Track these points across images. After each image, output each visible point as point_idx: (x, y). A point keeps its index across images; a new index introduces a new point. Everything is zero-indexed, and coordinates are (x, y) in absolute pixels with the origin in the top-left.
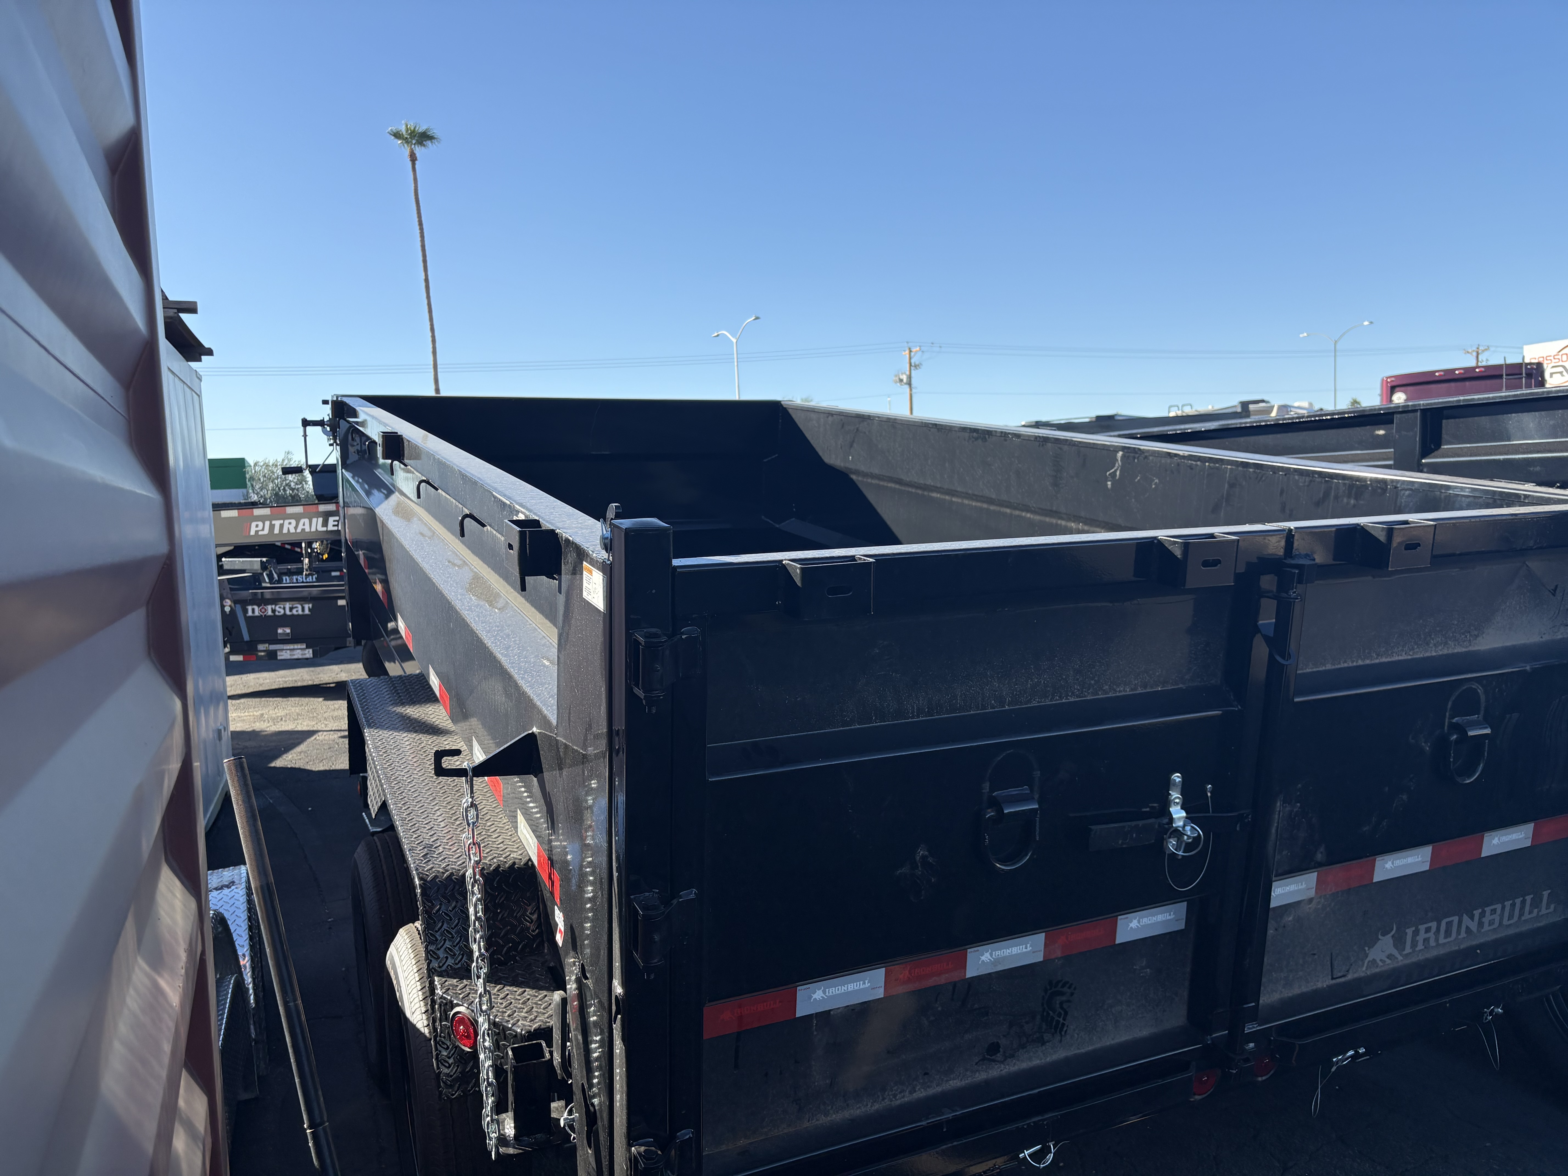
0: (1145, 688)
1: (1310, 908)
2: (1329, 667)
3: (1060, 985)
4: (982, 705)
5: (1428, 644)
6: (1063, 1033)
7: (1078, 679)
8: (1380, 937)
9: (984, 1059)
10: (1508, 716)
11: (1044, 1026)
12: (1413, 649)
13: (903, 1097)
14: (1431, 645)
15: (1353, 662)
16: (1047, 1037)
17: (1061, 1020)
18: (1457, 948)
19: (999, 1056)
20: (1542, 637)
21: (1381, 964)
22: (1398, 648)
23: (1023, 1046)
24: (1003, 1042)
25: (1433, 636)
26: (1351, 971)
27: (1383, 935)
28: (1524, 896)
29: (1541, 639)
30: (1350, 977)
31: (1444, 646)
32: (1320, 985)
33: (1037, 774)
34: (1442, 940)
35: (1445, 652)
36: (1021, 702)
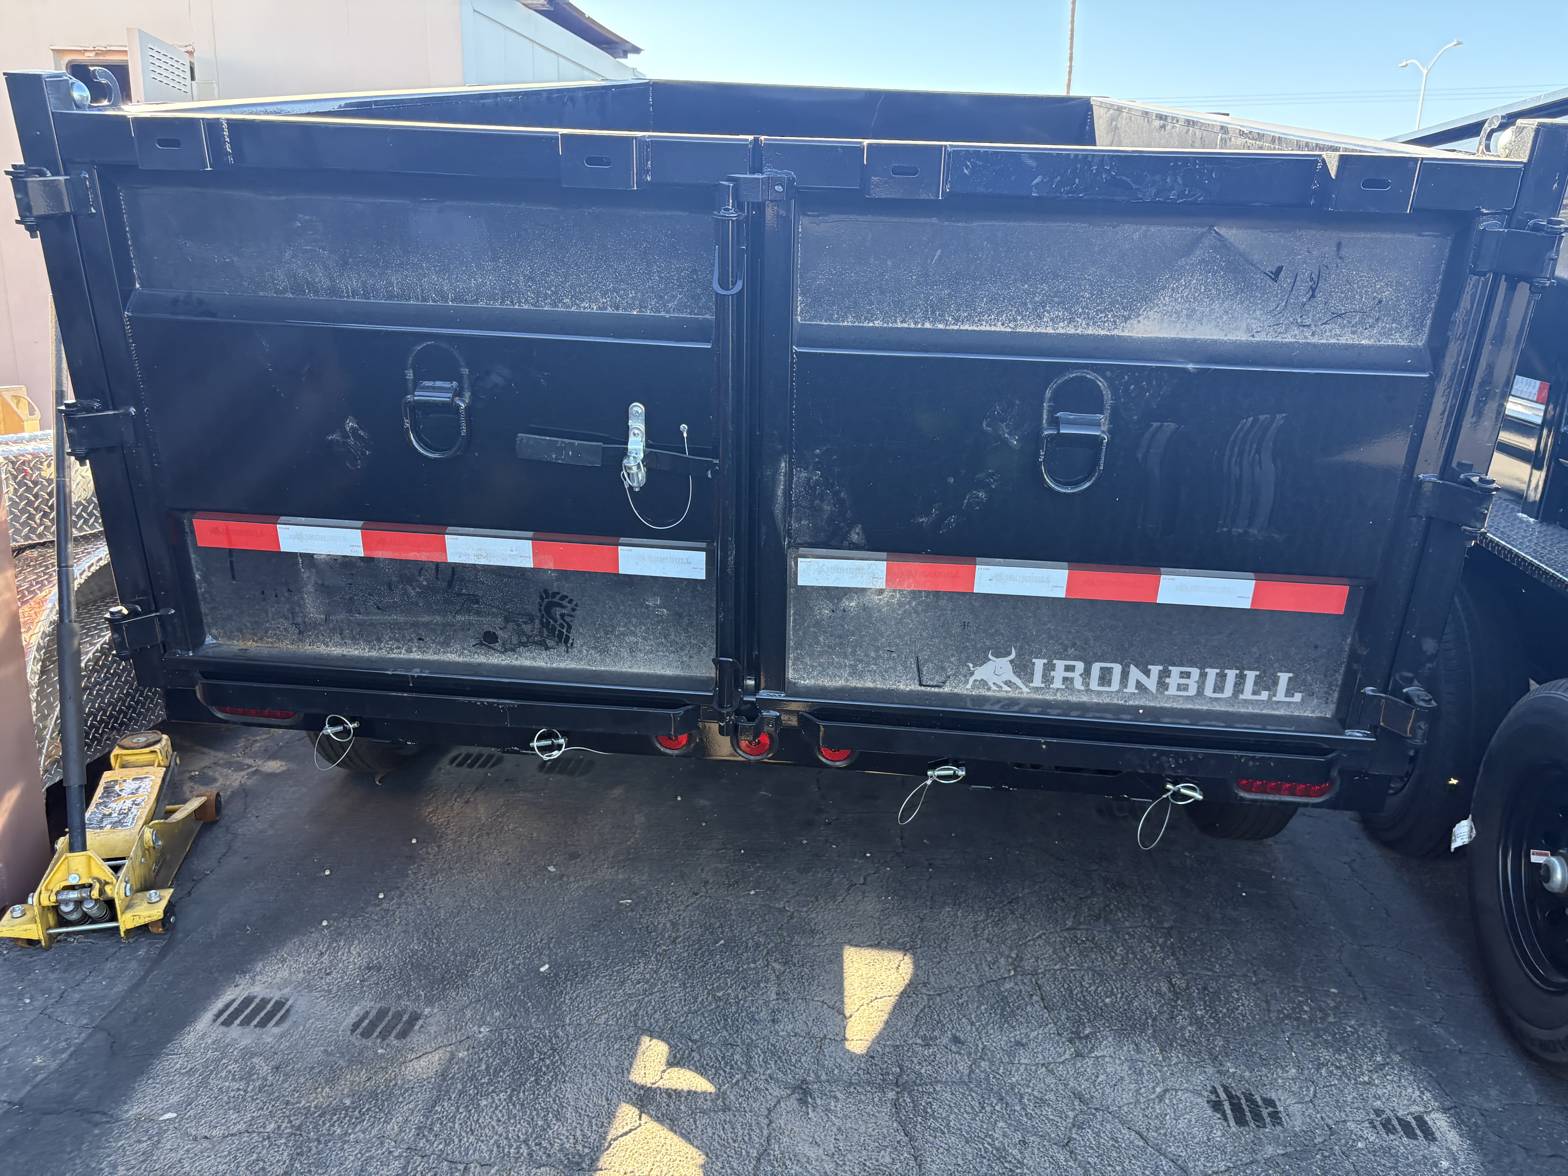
0: (617, 309)
1: (880, 600)
2: (878, 323)
3: (558, 597)
4: (422, 297)
5: (1040, 317)
6: (569, 645)
7: (530, 287)
8: (990, 656)
9: (481, 644)
10: (1156, 424)
11: (545, 633)
12: (1015, 320)
13: (400, 653)
14: (1045, 319)
15: (916, 323)
16: (550, 643)
17: (564, 631)
18: (1122, 702)
19: (497, 646)
20: (1253, 336)
21: (994, 688)
22: (989, 315)
23: (524, 645)
24: (500, 633)
25: (1048, 308)
26: (947, 684)
27: (997, 656)
28: (1242, 669)
29: (1252, 339)
30: (947, 689)
31: (1069, 323)
32: (902, 687)
33: (465, 371)
34: (1094, 685)
35: (1071, 331)
36: (466, 300)
